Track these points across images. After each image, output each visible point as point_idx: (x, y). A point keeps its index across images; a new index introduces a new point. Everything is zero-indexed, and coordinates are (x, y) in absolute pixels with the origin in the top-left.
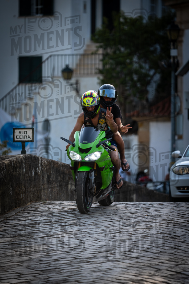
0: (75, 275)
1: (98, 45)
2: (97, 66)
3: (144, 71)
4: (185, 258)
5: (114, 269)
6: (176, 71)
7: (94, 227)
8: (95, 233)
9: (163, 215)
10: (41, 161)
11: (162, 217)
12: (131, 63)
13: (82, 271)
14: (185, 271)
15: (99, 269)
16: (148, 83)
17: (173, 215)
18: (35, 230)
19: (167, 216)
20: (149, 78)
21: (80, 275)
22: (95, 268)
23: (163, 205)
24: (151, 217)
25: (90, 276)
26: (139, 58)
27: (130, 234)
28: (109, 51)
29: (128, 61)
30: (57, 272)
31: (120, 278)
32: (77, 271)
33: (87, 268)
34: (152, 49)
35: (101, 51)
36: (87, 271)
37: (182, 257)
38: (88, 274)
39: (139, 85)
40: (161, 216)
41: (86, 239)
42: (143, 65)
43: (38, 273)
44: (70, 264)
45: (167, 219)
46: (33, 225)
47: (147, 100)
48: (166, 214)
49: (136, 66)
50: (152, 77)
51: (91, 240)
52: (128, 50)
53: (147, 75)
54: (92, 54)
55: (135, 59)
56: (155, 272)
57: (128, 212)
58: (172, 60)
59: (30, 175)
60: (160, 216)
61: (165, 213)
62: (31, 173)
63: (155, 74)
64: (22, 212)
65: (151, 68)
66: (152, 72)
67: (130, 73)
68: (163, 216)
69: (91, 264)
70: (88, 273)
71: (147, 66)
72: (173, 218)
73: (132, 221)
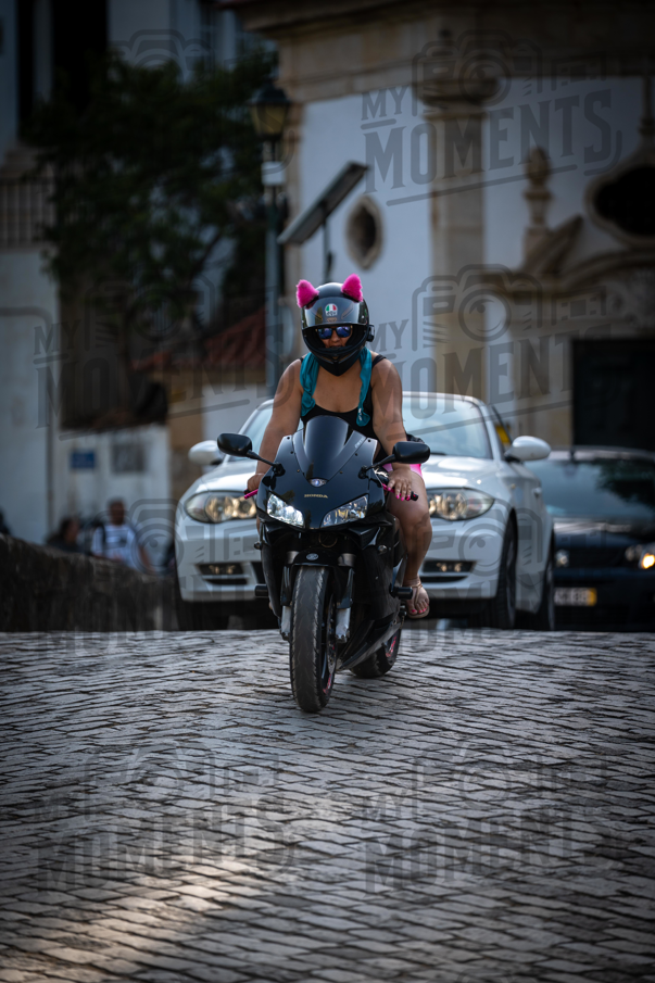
2: (40, 218)
3: (183, 231)
4: (311, 800)
6: (280, 229)
7: (32, 709)
8: (35, 728)
9: (245, 670)
11: (239, 676)
12: (144, 206)
14: (311, 839)
15: (47, 839)
16: (198, 268)
17: (273, 669)
19: (256, 674)
20: (198, 254)
22: (35, 835)
23: (243, 638)
24: (208, 677)
25: (19, 859)
26: (169, 192)
27: (143, 728)
28: (78, 170)
29: (134, 200)
33: (12, 835)
34: (207, 163)
35: (50, 172)
36: (11, 845)
37: (301, 797)
38: (15, 855)
39: (168, 273)
40: (239, 673)
41: (7, 748)
42: (182, 212)
45: (255, 681)
47: (195, 319)
48: (254, 668)
49: (158, 215)
50: (209, 248)
51: (23, 750)
52: (135, 169)
53: (193, 244)
54: (24, 179)
55: (157, 195)
57: (138, 662)
58: (267, 198)
60: (233, 672)
61: (250, 663)
63: (216, 239)
65: (205, 221)
66: (208, 235)
67: (142, 239)
68: (243, 673)
69: (24, 823)
70: (15, 852)
71: (192, 216)
72: (274, 678)
73: (151, 690)
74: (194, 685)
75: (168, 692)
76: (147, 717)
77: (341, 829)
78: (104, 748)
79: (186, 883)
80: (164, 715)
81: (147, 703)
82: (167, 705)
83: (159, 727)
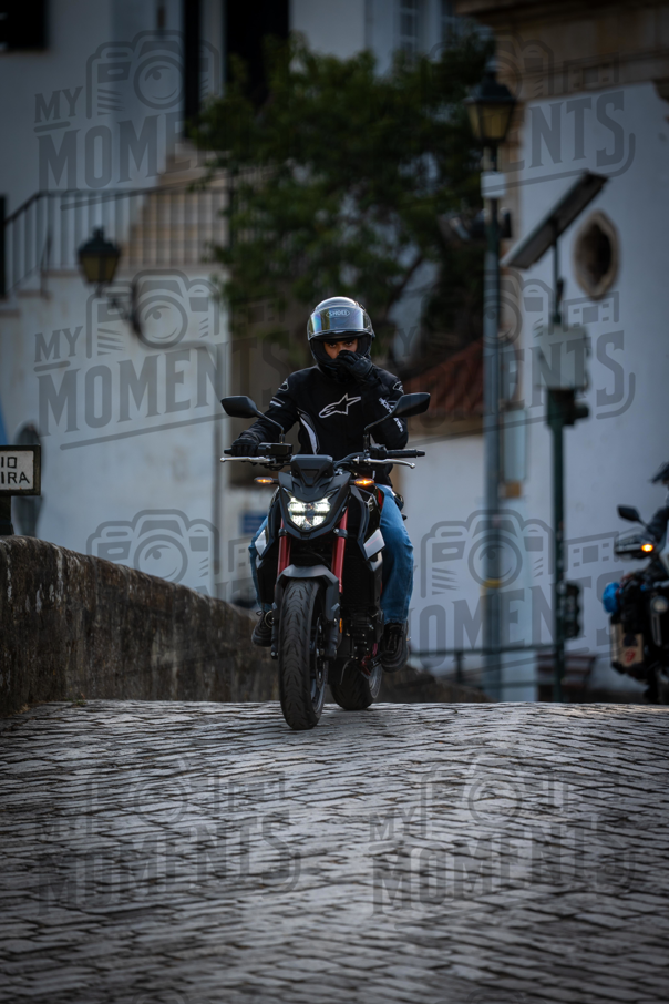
0: (221, 925)
1: (211, 156)
2: (209, 235)
3: (378, 251)
5: (352, 906)
6: (499, 253)
9: (497, 740)
10: (65, 560)
11: (492, 747)
12: (332, 224)
13: (244, 913)
14: (588, 912)
15: (299, 908)
16: (396, 295)
17: (528, 740)
18: (63, 790)
19: (510, 745)
20: (398, 280)
21: (239, 926)
22: (287, 904)
23: (489, 709)
24: (457, 748)
25: (272, 928)
26: (363, 206)
27: (390, 799)
28: (255, 177)
29: (322, 215)
30: (161, 918)
31: (373, 934)
32: (226, 913)
33: (260, 904)
34: (407, 170)
35: (220, 182)
36: (261, 914)
38: (266, 923)
40: (490, 743)
42: (378, 230)
43: (98, 922)
44: (200, 895)
46: (53, 777)
48: (507, 739)
49: (348, 234)
50: (409, 273)
52: (321, 178)
53: (391, 268)
54: (191, 189)
55: (348, 208)
56: (489, 916)
58: (487, 213)
59: (28, 609)
60: (484, 743)
61: (502, 734)
62: (33, 602)
63: (418, 263)
64: (6, 734)
65: (404, 241)
66: (407, 258)
67: (332, 260)
68: (496, 744)
70: (266, 920)
71: (390, 234)
72: (531, 749)
73: (395, 761)
74: (442, 756)
75: (413, 762)
76: (394, 788)
77: (619, 903)
78: (349, 820)
79: (455, 952)
80: (412, 786)
81: (392, 773)
82: (414, 775)
83: (408, 798)
